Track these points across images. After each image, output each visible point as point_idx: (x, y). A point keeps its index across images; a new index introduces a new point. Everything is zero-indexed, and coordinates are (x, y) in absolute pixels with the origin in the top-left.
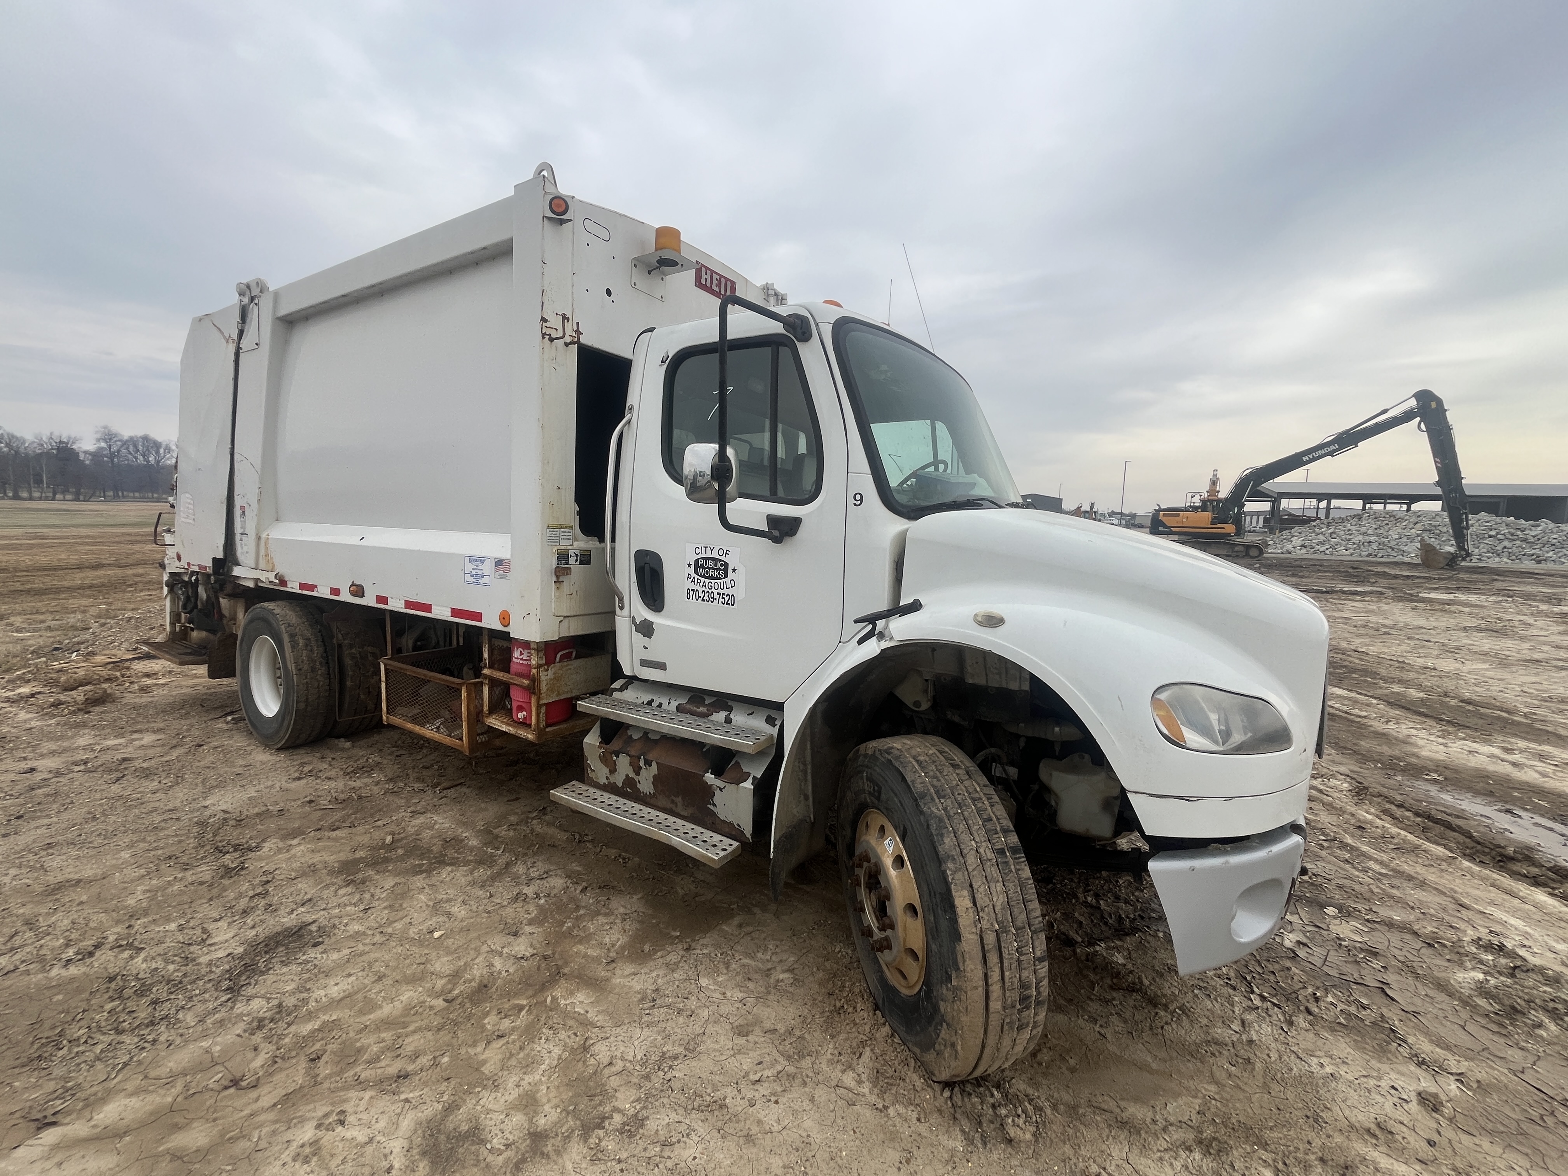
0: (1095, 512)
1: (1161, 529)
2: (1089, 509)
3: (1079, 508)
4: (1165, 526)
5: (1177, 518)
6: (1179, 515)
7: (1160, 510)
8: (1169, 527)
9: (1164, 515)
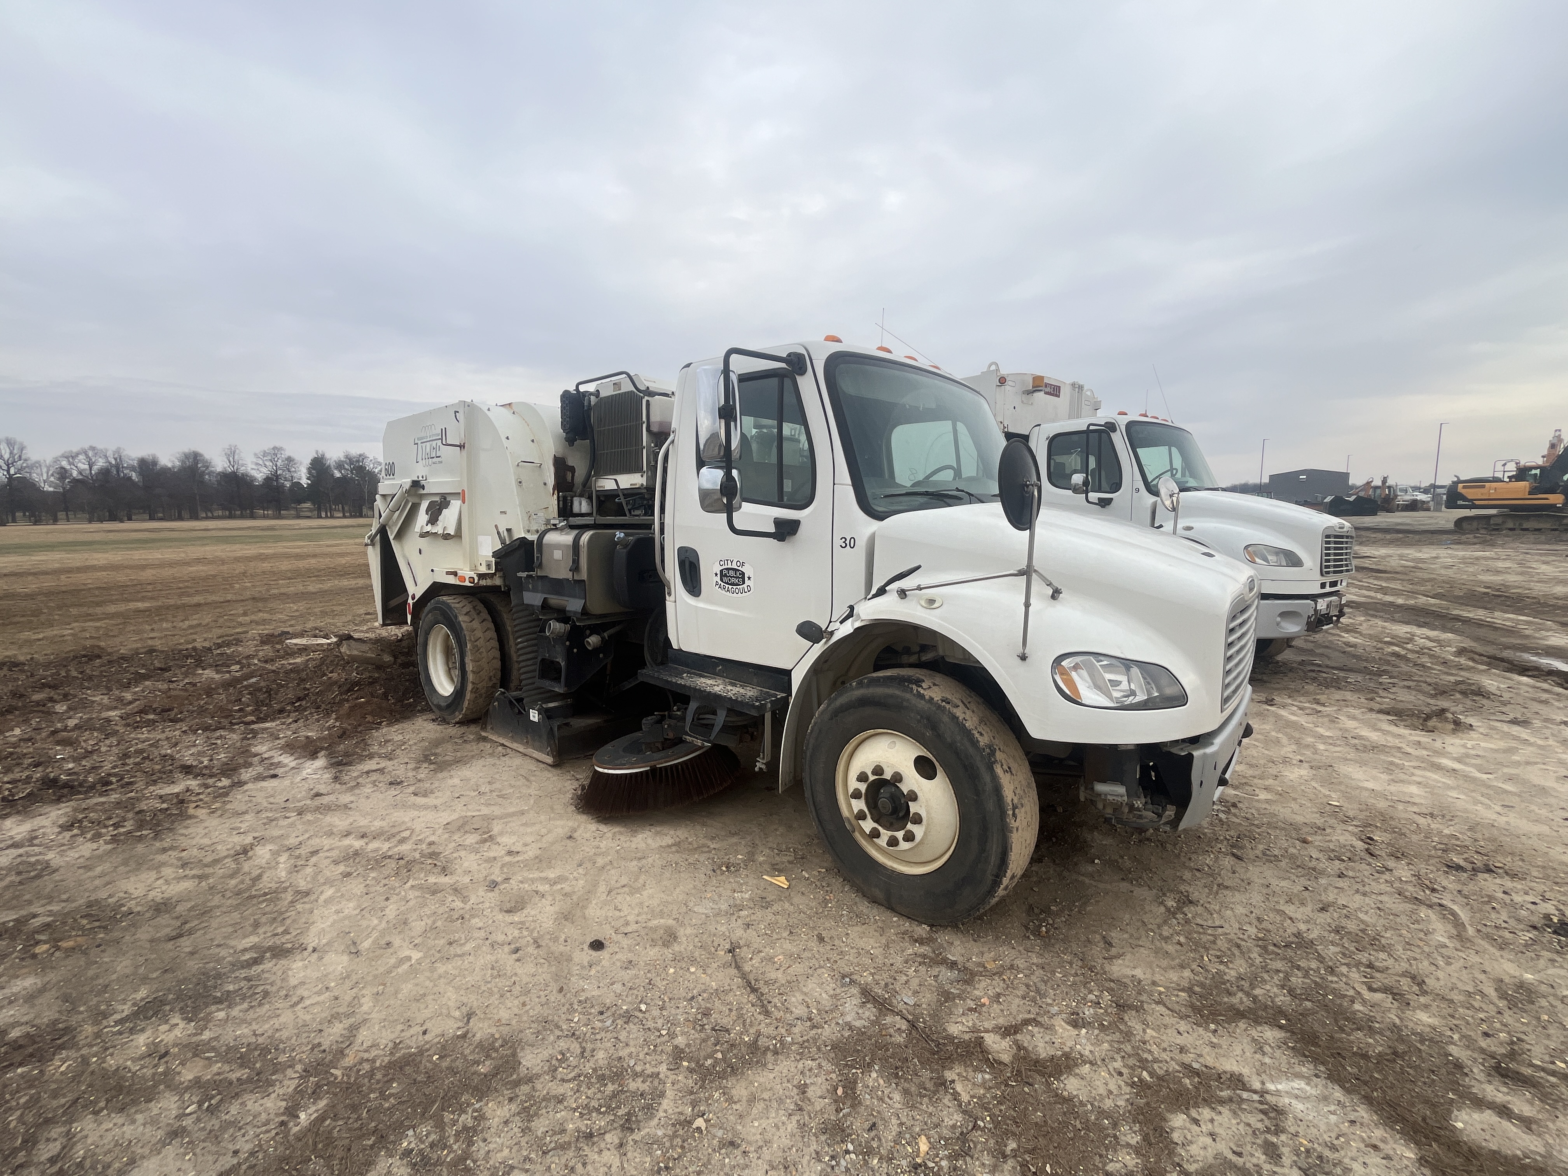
0: (1389, 487)
1: (1460, 502)
2: (1380, 484)
3: (1368, 483)
4: (1464, 499)
5: (1482, 490)
6: (1484, 487)
7: (1460, 482)
8: (1469, 500)
9: (1464, 487)
